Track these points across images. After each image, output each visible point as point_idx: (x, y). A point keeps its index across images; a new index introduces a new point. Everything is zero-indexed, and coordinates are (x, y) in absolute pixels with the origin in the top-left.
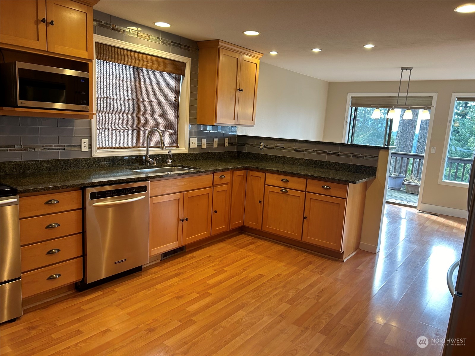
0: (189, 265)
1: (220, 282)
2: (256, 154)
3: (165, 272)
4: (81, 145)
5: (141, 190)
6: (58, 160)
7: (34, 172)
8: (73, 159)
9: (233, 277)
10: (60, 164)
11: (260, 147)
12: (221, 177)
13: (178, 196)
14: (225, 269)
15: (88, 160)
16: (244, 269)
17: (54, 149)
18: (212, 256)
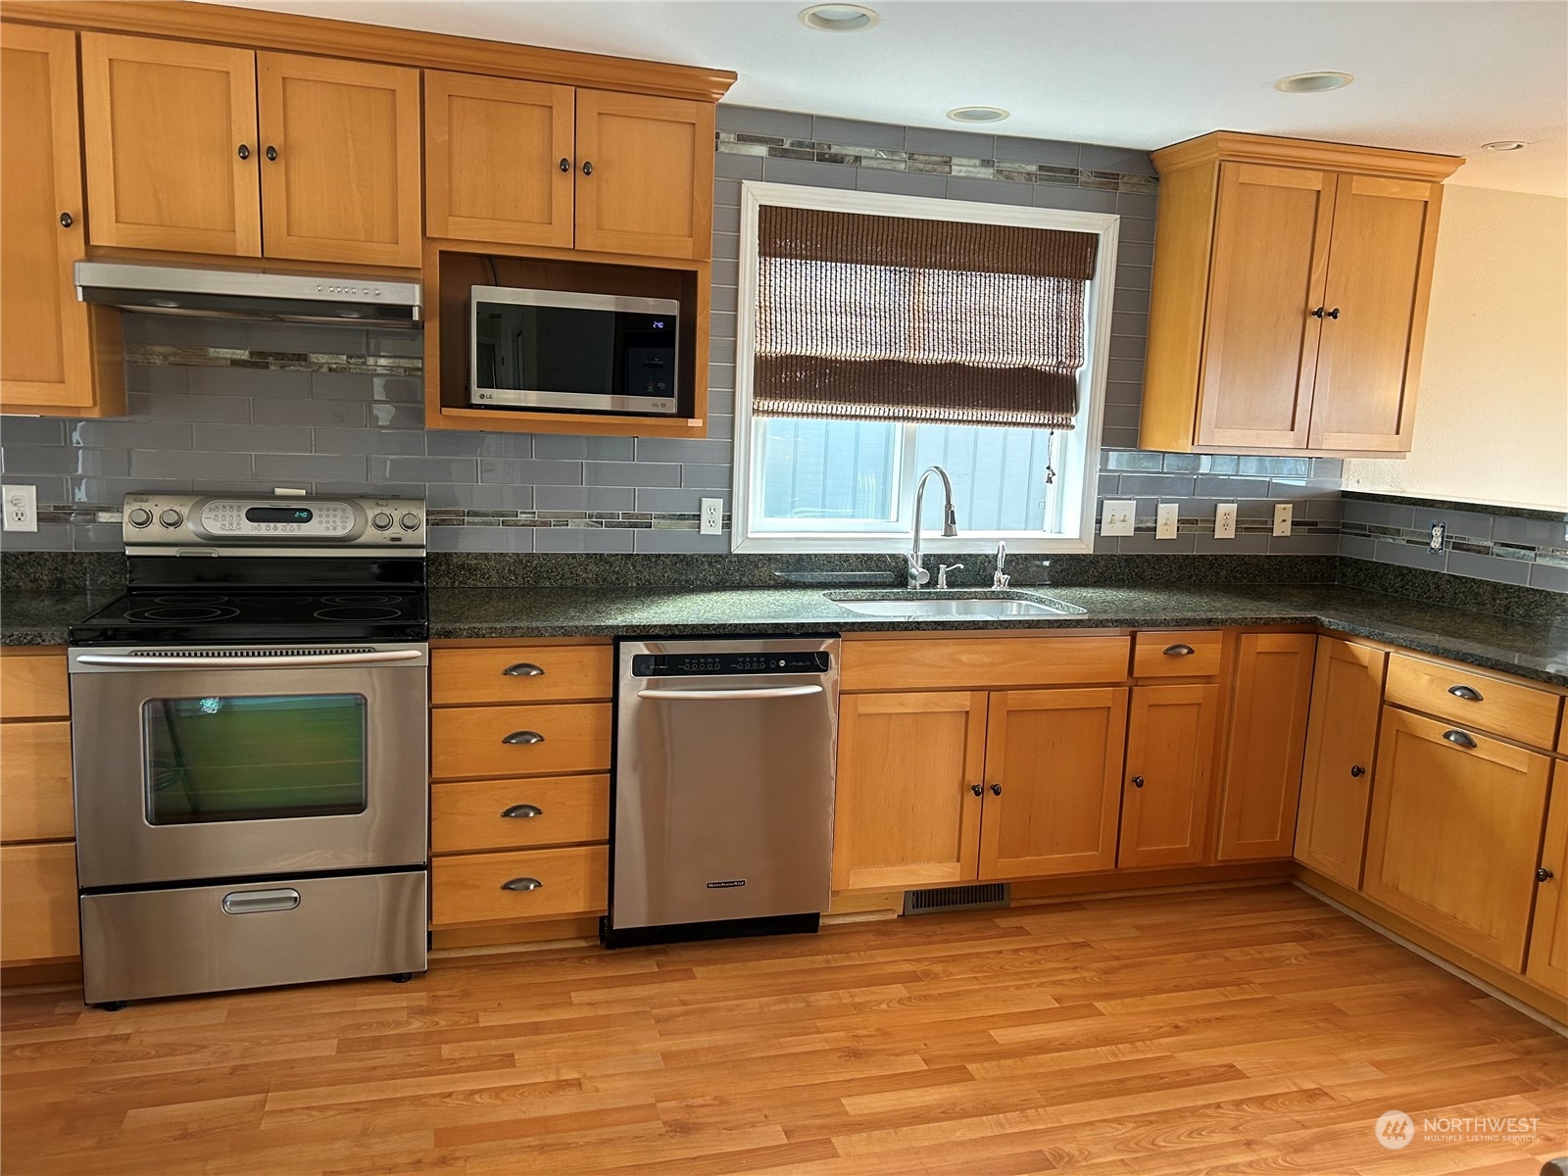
0: (978, 955)
1: (1041, 1047)
2: (1410, 570)
3: (881, 956)
4: (698, 517)
5: (808, 663)
6: (629, 556)
7: (561, 585)
8: (674, 555)
9: (1106, 1042)
10: (634, 568)
11: (1428, 544)
12: (1172, 652)
13: (964, 700)
14: (1099, 1005)
15: (716, 561)
16: (1176, 1027)
17: (620, 525)
18: (1089, 945)
